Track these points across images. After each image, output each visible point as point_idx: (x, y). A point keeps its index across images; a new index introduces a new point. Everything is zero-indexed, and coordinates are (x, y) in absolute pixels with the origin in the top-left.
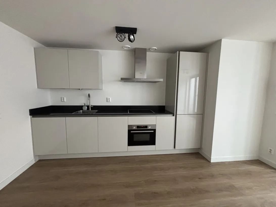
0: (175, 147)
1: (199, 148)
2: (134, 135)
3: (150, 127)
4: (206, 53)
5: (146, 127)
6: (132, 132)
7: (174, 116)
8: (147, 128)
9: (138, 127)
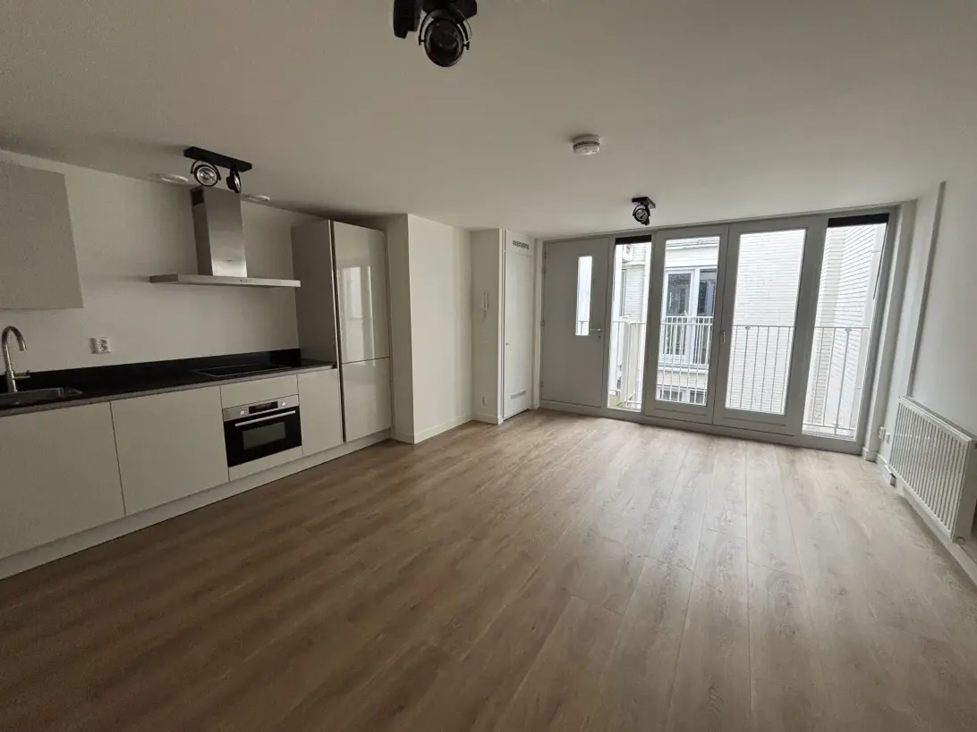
0: (344, 440)
1: (390, 429)
2: (244, 432)
3: (284, 404)
4: (381, 233)
5: (274, 405)
6: (237, 425)
7: (335, 367)
8: (276, 407)
9: (252, 409)
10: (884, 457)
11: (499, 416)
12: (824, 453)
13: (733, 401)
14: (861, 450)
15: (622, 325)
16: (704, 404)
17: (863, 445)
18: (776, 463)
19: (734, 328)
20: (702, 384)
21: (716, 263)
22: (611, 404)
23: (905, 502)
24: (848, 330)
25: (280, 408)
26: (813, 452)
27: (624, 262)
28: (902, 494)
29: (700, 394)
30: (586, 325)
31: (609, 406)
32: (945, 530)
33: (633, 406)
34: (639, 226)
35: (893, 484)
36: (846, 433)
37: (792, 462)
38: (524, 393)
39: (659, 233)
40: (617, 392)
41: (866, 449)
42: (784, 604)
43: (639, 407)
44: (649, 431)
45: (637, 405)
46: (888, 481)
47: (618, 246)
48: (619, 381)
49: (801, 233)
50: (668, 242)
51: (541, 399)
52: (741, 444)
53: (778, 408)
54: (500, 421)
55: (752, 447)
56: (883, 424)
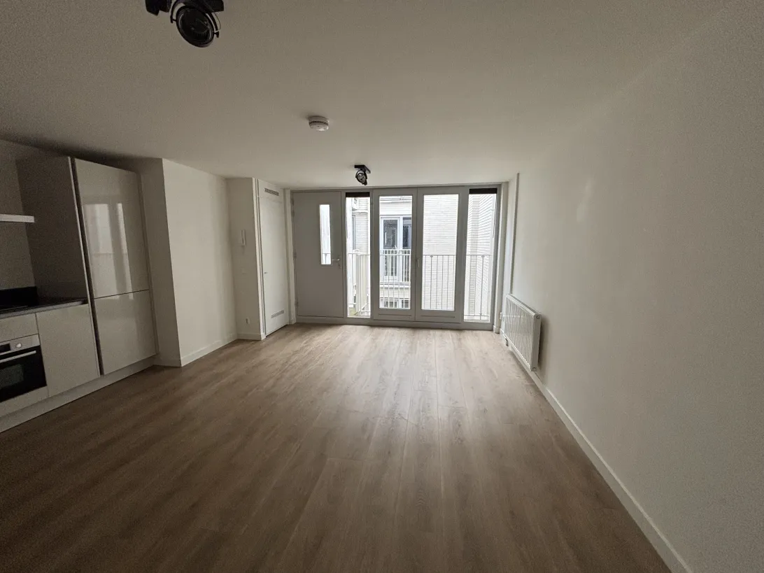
0: (101, 372)
1: (154, 356)
3: (19, 345)
4: (133, 174)
5: (7, 347)
7: (85, 302)
8: (9, 349)
10: (502, 330)
11: (262, 333)
12: (474, 332)
13: (426, 305)
14: (493, 327)
15: (354, 256)
16: (409, 308)
17: (493, 324)
18: (451, 341)
19: (424, 257)
20: (407, 295)
21: (411, 213)
22: (350, 315)
23: (513, 354)
24: (483, 256)
25: (13, 350)
26: (470, 332)
27: (353, 210)
28: (511, 349)
29: (407, 302)
30: (329, 256)
31: (349, 316)
32: (528, 365)
33: (366, 314)
34: (360, 185)
35: (507, 345)
36: (485, 318)
37: (460, 339)
38: (282, 312)
39: (374, 191)
40: (354, 306)
41: (495, 327)
42: (457, 425)
43: (370, 314)
44: (376, 330)
45: (367, 314)
46: (505, 344)
47: (347, 198)
48: (355, 297)
49: (456, 197)
50: (381, 197)
51: (297, 315)
52: (432, 332)
53: (451, 308)
54: (263, 337)
55: (438, 333)
56: (501, 311)
